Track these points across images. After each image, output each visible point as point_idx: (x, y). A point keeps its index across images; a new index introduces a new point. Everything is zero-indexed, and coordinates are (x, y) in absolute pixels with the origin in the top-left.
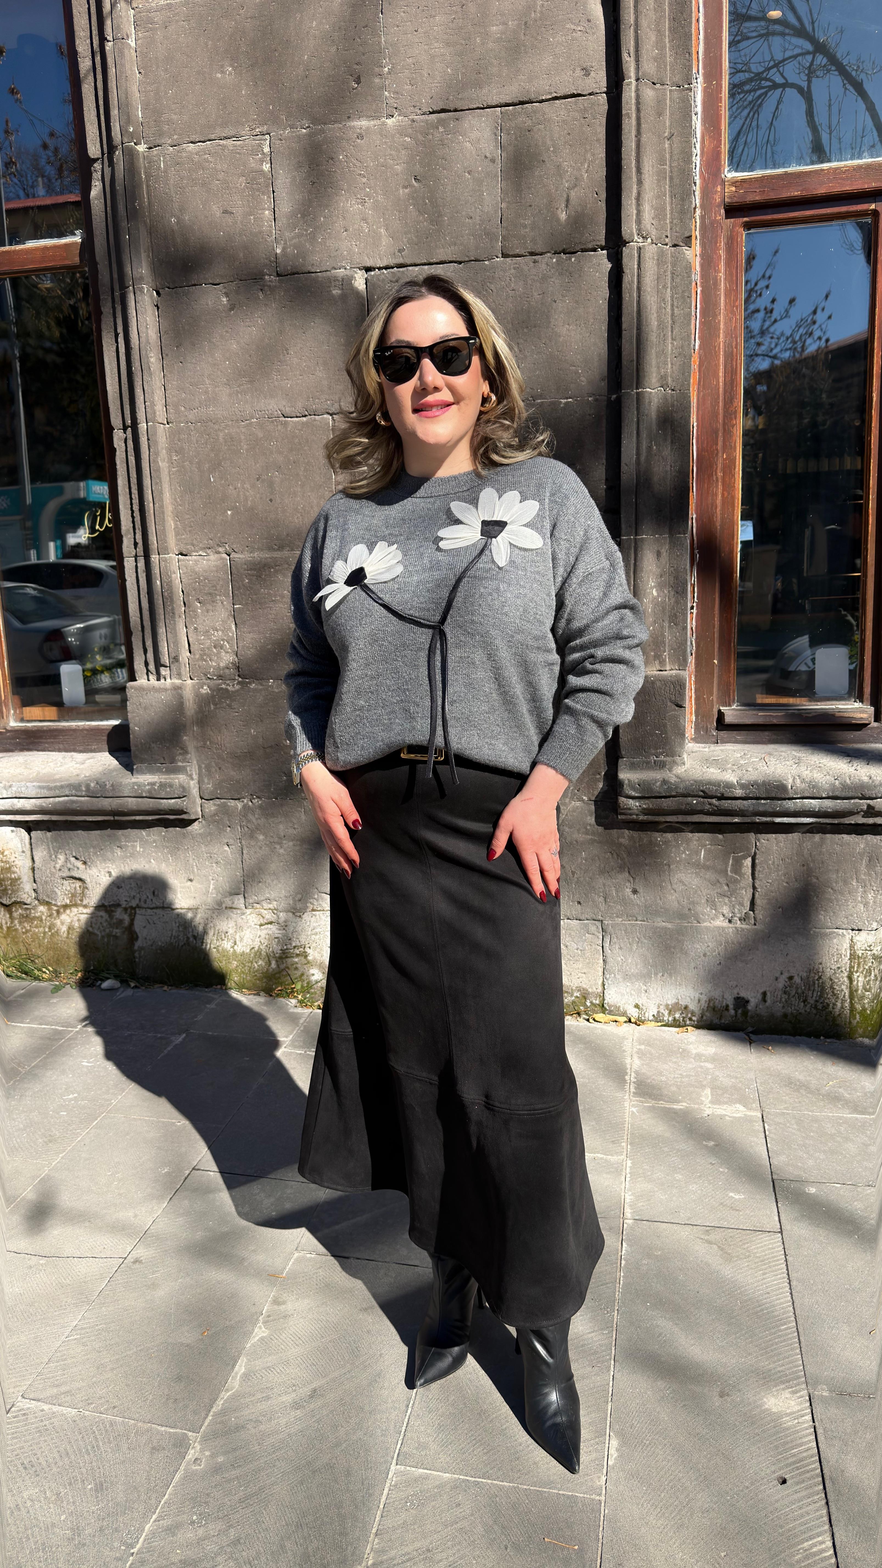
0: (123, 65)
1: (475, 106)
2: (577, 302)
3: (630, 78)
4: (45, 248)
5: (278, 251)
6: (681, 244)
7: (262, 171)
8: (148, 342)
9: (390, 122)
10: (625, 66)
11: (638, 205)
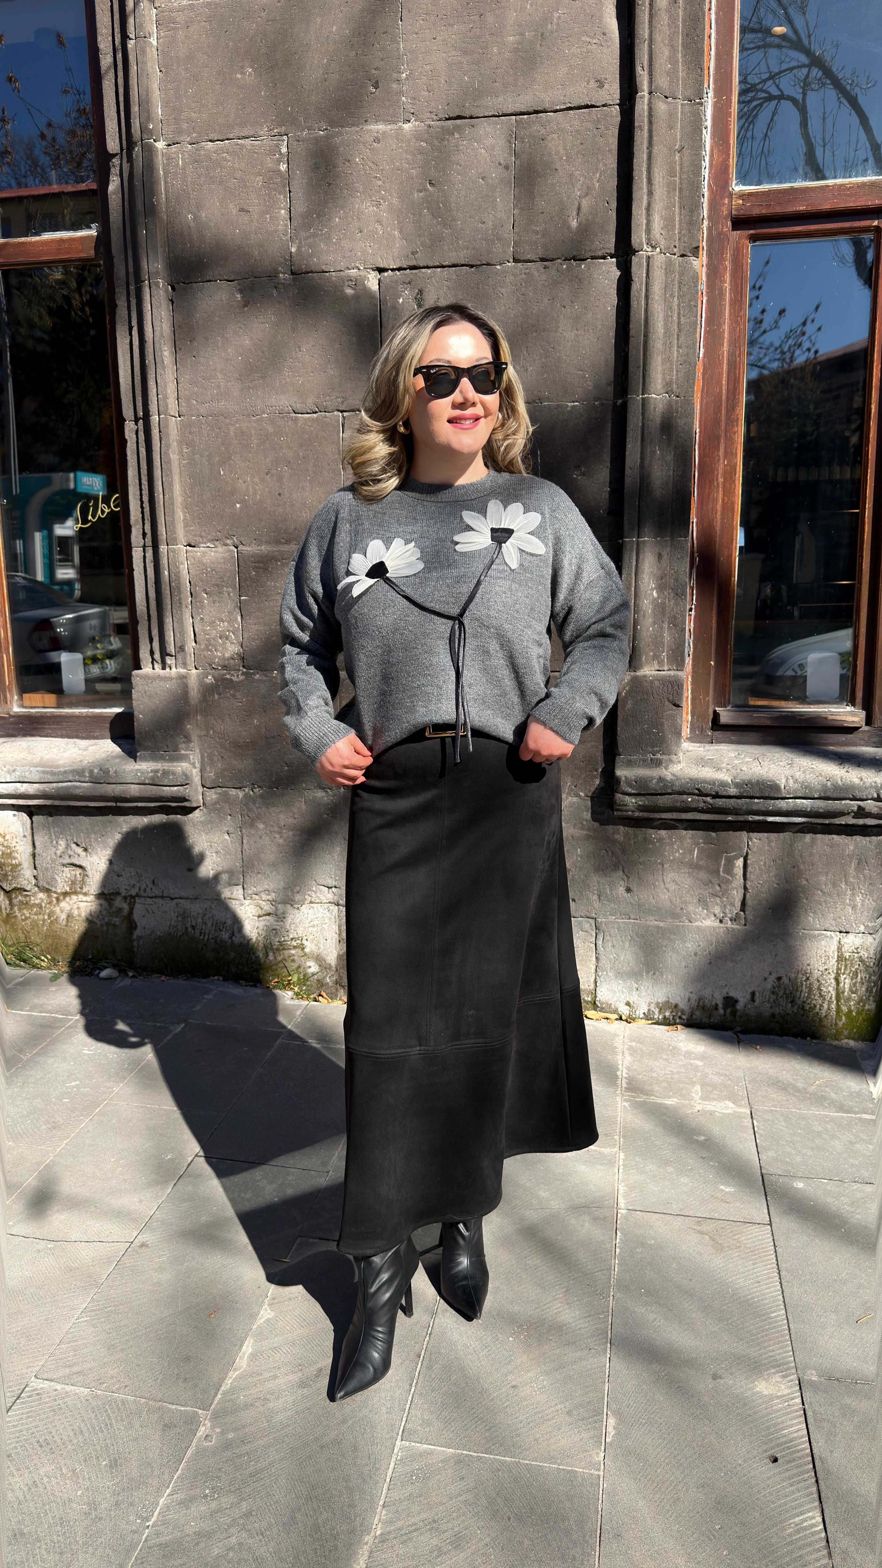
0: (145, 63)
1: (490, 114)
2: (586, 308)
3: (643, 91)
4: (61, 241)
5: (293, 250)
6: (689, 254)
7: (279, 170)
8: (162, 335)
9: (407, 126)
10: (638, 80)
11: (648, 215)
